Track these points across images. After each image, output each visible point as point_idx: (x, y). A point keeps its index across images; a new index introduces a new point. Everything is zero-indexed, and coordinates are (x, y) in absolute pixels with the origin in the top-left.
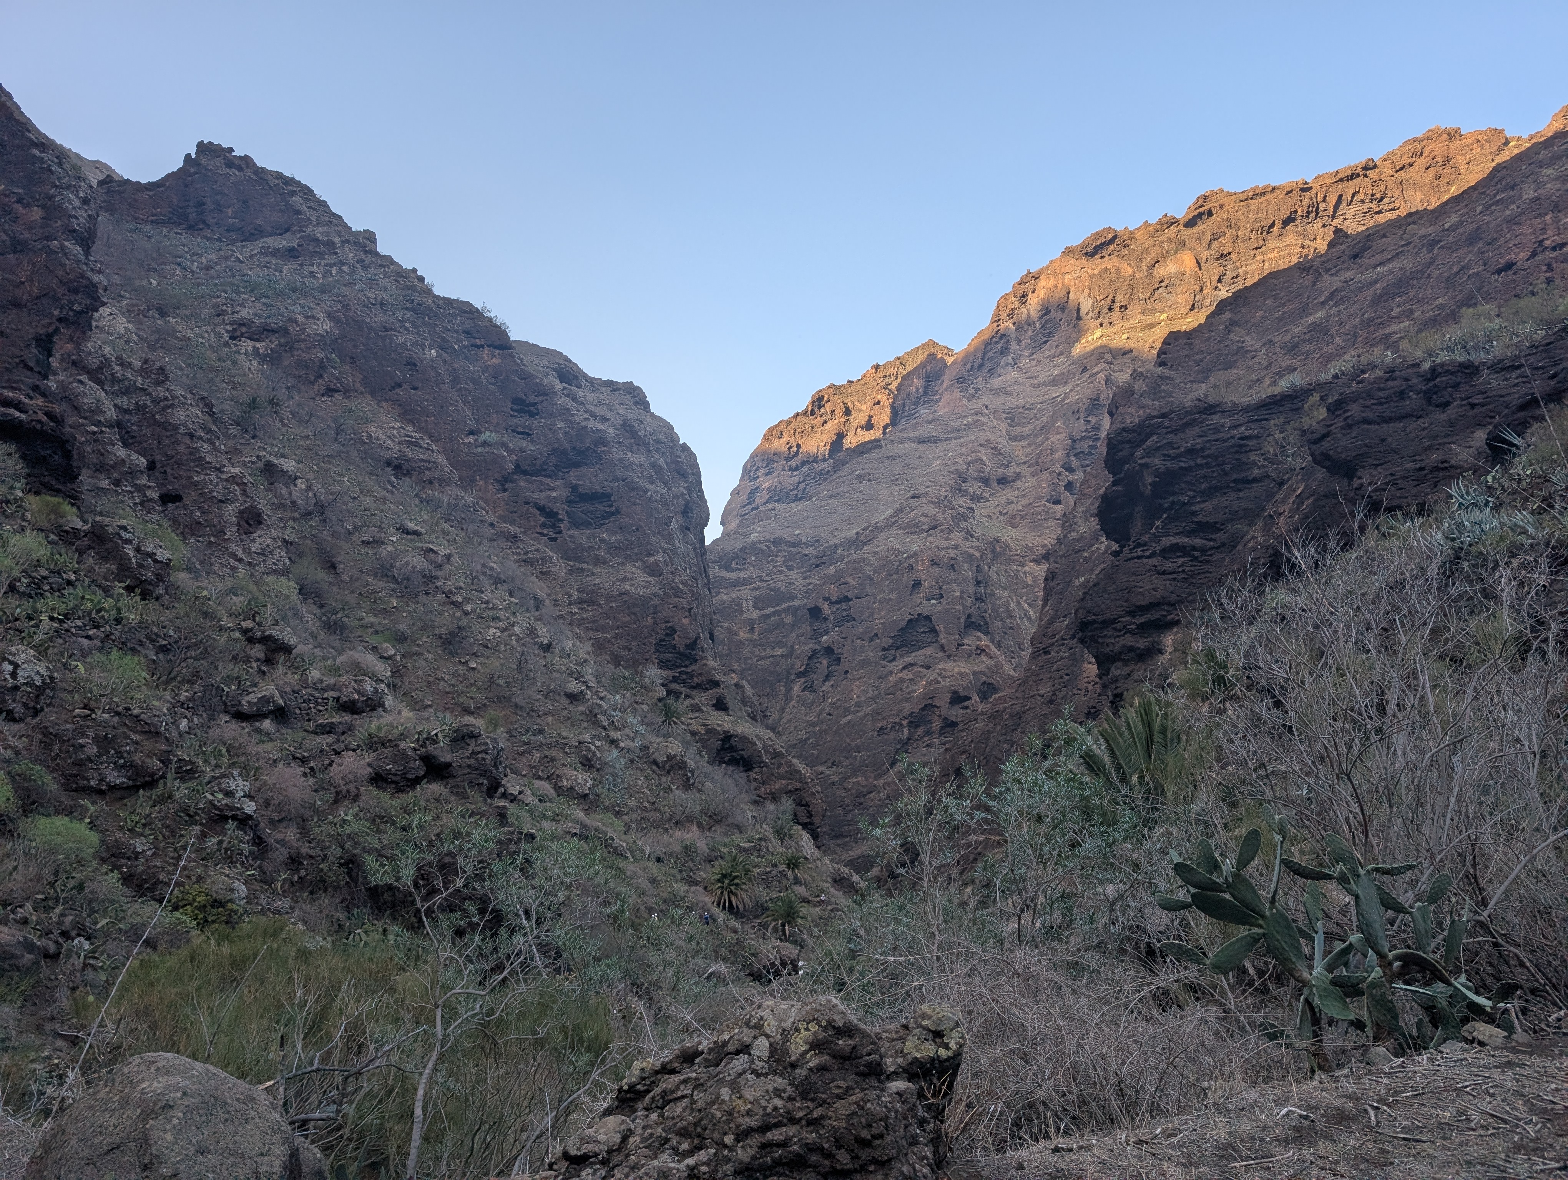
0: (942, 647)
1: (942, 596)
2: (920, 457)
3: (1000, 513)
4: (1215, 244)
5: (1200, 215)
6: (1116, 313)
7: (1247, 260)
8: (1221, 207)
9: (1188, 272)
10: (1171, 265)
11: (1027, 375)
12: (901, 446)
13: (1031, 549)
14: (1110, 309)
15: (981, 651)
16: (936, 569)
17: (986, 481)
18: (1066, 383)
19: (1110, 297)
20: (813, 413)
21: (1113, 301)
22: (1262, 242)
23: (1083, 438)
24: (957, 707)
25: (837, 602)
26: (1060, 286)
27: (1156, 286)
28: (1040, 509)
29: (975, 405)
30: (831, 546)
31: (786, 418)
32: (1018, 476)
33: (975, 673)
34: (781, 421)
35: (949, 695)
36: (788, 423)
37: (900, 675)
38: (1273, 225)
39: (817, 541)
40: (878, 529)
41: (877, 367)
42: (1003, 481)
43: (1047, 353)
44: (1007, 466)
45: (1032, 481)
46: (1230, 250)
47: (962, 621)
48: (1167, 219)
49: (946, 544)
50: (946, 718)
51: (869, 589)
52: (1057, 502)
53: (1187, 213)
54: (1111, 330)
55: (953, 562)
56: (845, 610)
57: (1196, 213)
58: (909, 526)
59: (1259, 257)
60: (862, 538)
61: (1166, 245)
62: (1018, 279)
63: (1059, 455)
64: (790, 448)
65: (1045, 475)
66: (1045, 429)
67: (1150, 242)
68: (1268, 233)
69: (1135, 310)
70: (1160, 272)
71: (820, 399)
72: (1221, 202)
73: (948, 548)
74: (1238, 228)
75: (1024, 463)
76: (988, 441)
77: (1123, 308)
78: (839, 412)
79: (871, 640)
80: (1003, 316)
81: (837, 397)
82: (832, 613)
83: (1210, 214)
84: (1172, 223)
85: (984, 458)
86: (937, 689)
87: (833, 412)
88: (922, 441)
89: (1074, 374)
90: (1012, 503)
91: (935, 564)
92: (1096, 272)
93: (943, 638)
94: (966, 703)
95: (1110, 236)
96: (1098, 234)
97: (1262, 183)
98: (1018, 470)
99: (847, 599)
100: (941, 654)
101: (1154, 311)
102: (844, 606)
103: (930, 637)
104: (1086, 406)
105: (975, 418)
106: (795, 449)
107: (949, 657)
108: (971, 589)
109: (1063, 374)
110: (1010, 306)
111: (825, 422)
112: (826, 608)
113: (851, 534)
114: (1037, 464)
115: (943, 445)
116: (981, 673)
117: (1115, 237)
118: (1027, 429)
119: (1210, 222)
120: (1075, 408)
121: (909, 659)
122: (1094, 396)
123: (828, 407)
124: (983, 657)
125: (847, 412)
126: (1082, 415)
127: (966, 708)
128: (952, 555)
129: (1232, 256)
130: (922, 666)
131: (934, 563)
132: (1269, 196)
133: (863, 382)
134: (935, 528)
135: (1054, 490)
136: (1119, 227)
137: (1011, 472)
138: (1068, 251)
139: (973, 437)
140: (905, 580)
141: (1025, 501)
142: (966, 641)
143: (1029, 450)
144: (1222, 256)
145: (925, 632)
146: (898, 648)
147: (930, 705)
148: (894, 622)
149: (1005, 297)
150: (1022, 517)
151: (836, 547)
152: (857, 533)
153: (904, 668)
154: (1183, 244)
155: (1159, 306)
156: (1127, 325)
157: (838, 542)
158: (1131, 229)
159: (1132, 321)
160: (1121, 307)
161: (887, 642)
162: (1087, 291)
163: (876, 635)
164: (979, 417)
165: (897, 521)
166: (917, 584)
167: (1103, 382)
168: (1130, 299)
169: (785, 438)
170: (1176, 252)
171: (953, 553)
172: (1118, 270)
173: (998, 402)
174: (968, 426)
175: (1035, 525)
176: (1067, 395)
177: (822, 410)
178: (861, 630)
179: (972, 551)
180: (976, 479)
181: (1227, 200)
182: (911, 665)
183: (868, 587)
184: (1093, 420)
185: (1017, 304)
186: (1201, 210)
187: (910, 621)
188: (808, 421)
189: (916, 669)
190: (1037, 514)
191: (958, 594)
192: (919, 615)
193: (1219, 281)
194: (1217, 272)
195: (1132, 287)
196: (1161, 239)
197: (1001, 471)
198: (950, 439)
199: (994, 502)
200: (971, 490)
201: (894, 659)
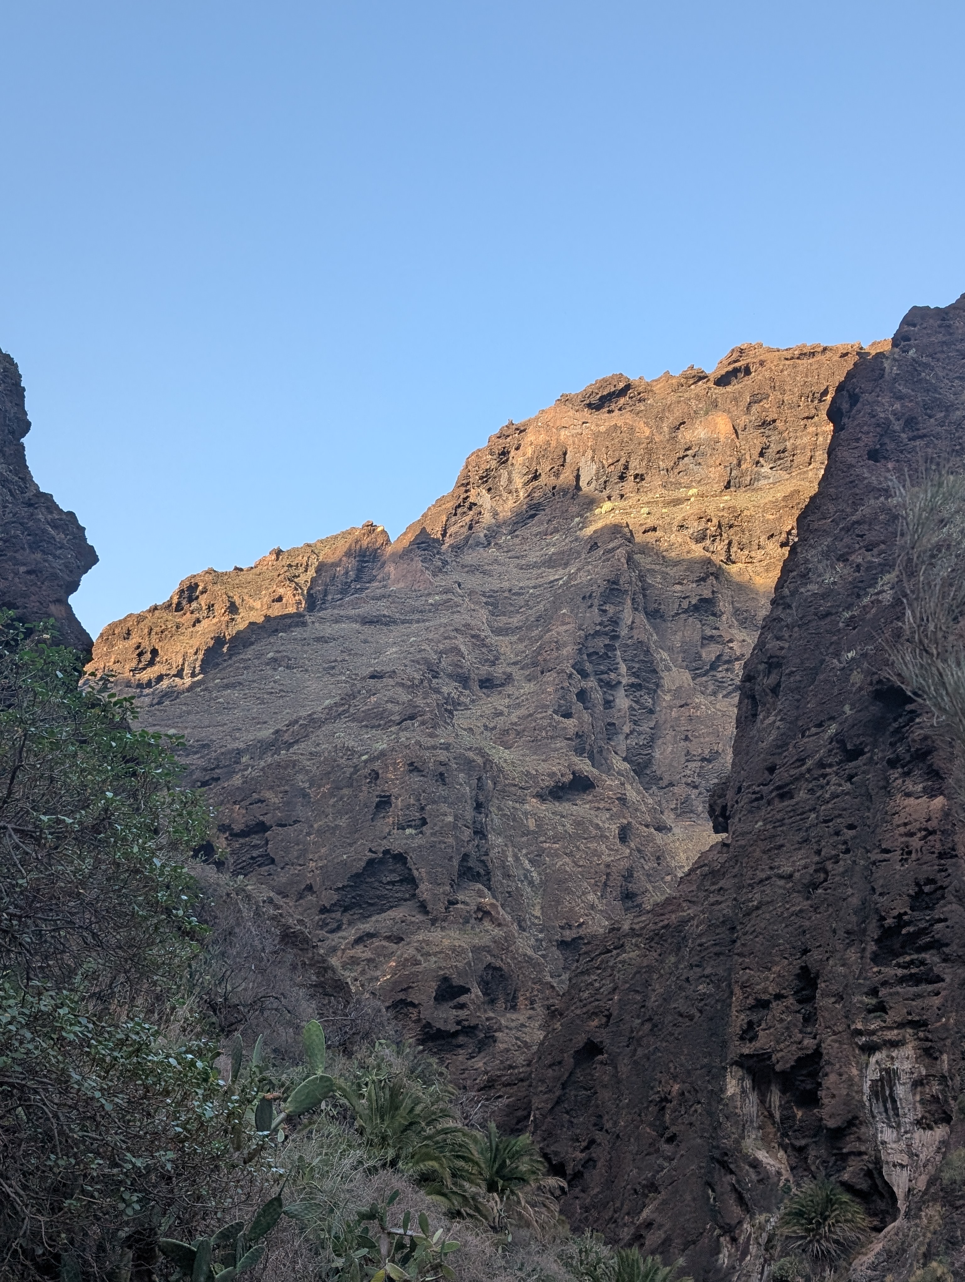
0: (423, 908)
1: (424, 822)
2: (365, 642)
3: (486, 727)
4: (755, 408)
5: (736, 371)
6: (630, 483)
7: (796, 431)
8: (762, 363)
9: (722, 439)
10: (700, 429)
11: (510, 554)
12: (336, 626)
13: (534, 777)
14: (622, 478)
15: (483, 913)
16: (416, 778)
17: (464, 680)
18: (566, 565)
19: (623, 461)
20: (179, 607)
21: (626, 468)
22: (814, 411)
23: (597, 633)
24: (446, 1006)
25: (243, 834)
26: (553, 444)
27: (681, 454)
28: (545, 722)
29: (441, 581)
30: (230, 752)
31: (137, 612)
32: (509, 678)
33: (476, 950)
34: (130, 615)
35: (434, 985)
36: (140, 618)
37: (351, 953)
38: (825, 392)
39: (204, 746)
40: (313, 722)
41: (279, 553)
42: (487, 684)
43: (535, 530)
44: (493, 664)
45: (529, 687)
46: (775, 416)
47: (456, 863)
48: (694, 372)
49: (431, 742)
50: (428, 1025)
51: (301, 811)
52: (567, 715)
53: (718, 368)
54: (622, 504)
55: (442, 769)
56: (255, 847)
57: (730, 368)
58: (367, 715)
59: (811, 429)
60: (286, 737)
61: (693, 402)
62: (497, 431)
63: (568, 650)
64: (140, 655)
65: (550, 677)
66: (545, 620)
67: (673, 398)
68: (820, 401)
69: (654, 481)
70: (686, 436)
71: (192, 588)
72: (762, 358)
73: (434, 747)
74: (784, 392)
75: (515, 664)
76: (467, 625)
77: (639, 477)
78: (220, 608)
79: (301, 896)
80: (474, 478)
81: (217, 587)
82: (233, 853)
83: (747, 371)
84: (701, 379)
85: (463, 648)
86: (416, 974)
87: (210, 607)
88: (368, 621)
89: (579, 553)
90: (501, 714)
91: (417, 769)
92: (602, 429)
93: (425, 890)
94: (463, 999)
95: (621, 385)
96: (605, 382)
97: (810, 342)
98: (509, 670)
99: (262, 828)
100: (419, 917)
101: (678, 485)
102: (256, 840)
103: (402, 891)
104: (602, 589)
105: (445, 597)
106: (148, 656)
107: (434, 922)
108: (469, 814)
109: (563, 553)
110: (485, 466)
111: (198, 621)
112: (221, 844)
113: (266, 733)
114: (535, 664)
115: (402, 628)
116: (486, 949)
117: (628, 387)
118: (516, 621)
119: (748, 381)
120: (587, 591)
121: (367, 926)
122: (612, 577)
123: (203, 600)
124: (487, 924)
125: (233, 608)
126: (596, 602)
127: (462, 1006)
128: (442, 758)
129: (778, 423)
130: (388, 938)
131: (413, 768)
132: (819, 357)
133: (257, 571)
134: (412, 718)
135: (563, 697)
136: (633, 377)
137: (499, 671)
138: (565, 400)
139: (444, 621)
140: (362, 796)
141: (523, 712)
142: (460, 897)
143: (521, 647)
144: (764, 424)
145: (393, 883)
146: (346, 909)
147: (402, 1001)
148: (344, 863)
149: (477, 454)
150: (518, 733)
151: (239, 753)
152: (277, 732)
153: (359, 941)
154: (715, 405)
155: (684, 480)
156: (645, 499)
157: (242, 746)
158: (649, 380)
159: (650, 495)
160: (636, 476)
161: (329, 897)
162: (590, 453)
163: (310, 888)
164: (450, 596)
165: (347, 711)
166: (384, 803)
167: (623, 560)
168: (648, 467)
169: (134, 640)
170: (707, 413)
171: (443, 756)
172: (632, 429)
173: (473, 582)
174: (436, 606)
175: (536, 745)
176: (571, 577)
177: (194, 605)
178: (284, 880)
179: (471, 754)
180: (450, 676)
181: (768, 356)
182: (370, 935)
183: (299, 807)
184: (611, 609)
185: (494, 464)
186: (737, 365)
187: (371, 862)
188: (173, 618)
189: (377, 942)
190: (541, 730)
191: (450, 819)
192: (386, 852)
193: (761, 454)
194: (758, 442)
195: (649, 452)
196: (687, 395)
197: (485, 670)
198: (410, 622)
199: (476, 711)
200: (445, 690)
201: (339, 928)
